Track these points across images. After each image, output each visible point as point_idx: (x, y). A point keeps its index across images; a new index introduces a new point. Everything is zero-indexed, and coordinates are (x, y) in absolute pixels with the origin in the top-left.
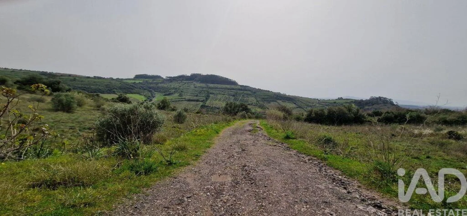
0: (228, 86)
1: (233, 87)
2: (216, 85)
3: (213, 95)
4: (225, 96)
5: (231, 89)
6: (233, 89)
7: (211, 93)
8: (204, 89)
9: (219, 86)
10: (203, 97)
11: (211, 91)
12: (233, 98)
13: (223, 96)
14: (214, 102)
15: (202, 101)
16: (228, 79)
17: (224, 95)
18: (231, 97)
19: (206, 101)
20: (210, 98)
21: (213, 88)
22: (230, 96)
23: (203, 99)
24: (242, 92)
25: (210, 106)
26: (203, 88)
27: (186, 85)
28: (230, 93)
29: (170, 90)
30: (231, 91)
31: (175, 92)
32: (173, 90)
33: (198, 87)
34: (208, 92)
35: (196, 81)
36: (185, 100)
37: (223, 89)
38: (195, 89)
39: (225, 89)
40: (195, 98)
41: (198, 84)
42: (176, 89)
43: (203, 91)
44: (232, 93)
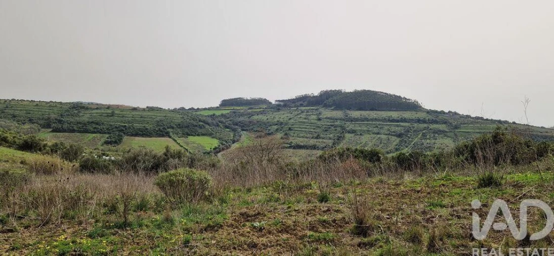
0: (395, 115)
1: (407, 115)
2: (365, 113)
3: (353, 135)
4: (379, 136)
5: (398, 121)
6: (405, 120)
7: (349, 132)
8: (338, 123)
9: (373, 114)
10: (330, 138)
11: (350, 126)
12: (398, 140)
16: (399, 97)
17: (378, 133)
18: (394, 138)
21: (356, 120)
22: (390, 137)
23: (327, 145)
24: (426, 125)
26: (336, 119)
27: (303, 115)
28: (393, 129)
29: (269, 128)
30: (398, 126)
31: (277, 130)
32: (276, 127)
33: (326, 118)
34: (343, 128)
35: (326, 106)
36: (290, 147)
37: (379, 120)
38: (319, 123)
39: (384, 120)
40: (312, 142)
41: (327, 113)
42: (282, 123)
43: (332, 128)
44: (399, 128)
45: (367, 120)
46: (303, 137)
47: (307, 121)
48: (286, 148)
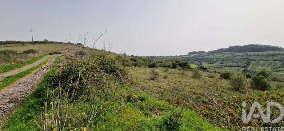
0: (272, 53)
1: (278, 52)
2: (256, 53)
3: (254, 61)
4: (268, 61)
5: (275, 55)
6: (279, 55)
7: (252, 60)
8: (244, 57)
9: (260, 53)
10: (244, 63)
11: (252, 58)
12: (280, 63)
13: (266, 61)
14: (256, 67)
15: (243, 67)
16: (270, 46)
17: (268, 60)
18: (277, 62)
19: (248, 66)
20: (251, 64)
21: (253, 56)
22: (275, 61)
23: (244, 65)
25: (252, 71)
26: (242, 56)
27: (226, 55)
28: (275, 58)
29: (213, 60)
30: (277, 57)
31: (217, 61)
32: (216, 60)
33: (237, 56)
34: (248, 59)
35: (235, 51)
36: (227, 67)
37: (265, 55)
38: (235, 57)
39: (268, 55)
40: (235, 64)
41: (236, 54)
42: (218, 58)
43: (242, 59)
44: (278, 58)
45: (259, 55)
46: (230, 63)
47: (229, 57)
48: (226, 67)
